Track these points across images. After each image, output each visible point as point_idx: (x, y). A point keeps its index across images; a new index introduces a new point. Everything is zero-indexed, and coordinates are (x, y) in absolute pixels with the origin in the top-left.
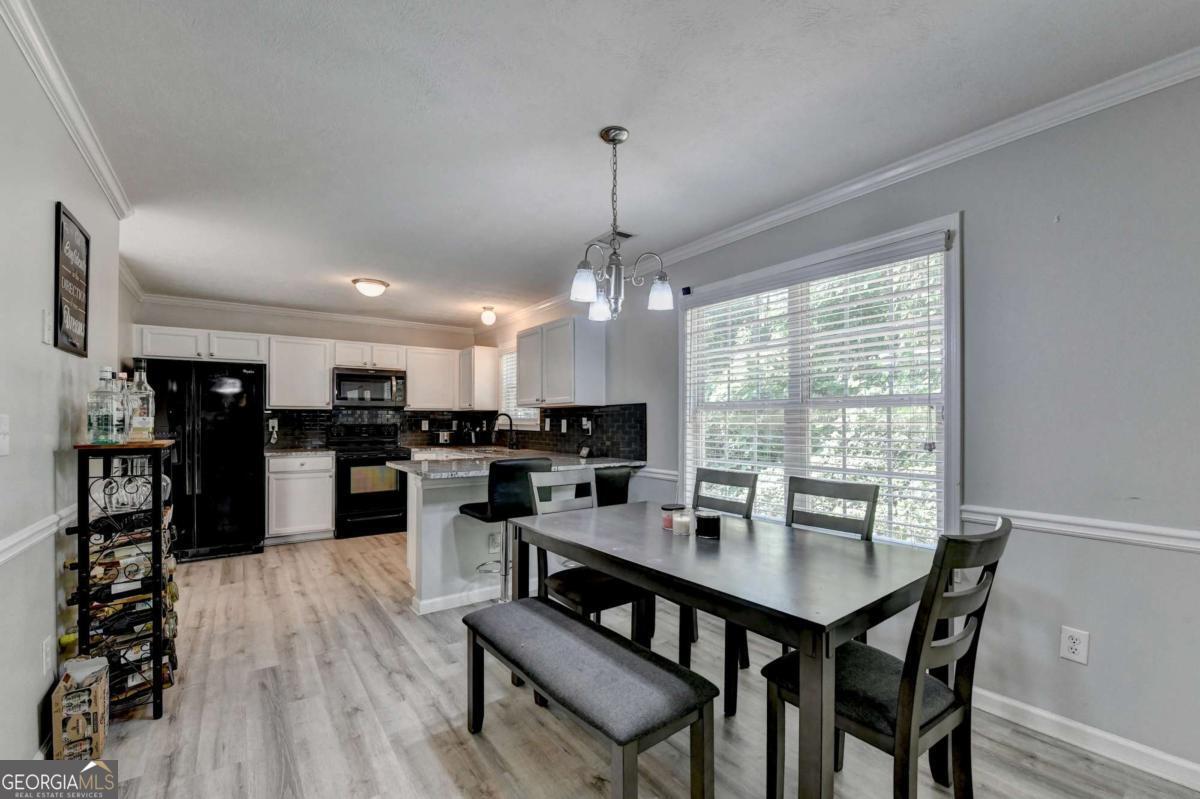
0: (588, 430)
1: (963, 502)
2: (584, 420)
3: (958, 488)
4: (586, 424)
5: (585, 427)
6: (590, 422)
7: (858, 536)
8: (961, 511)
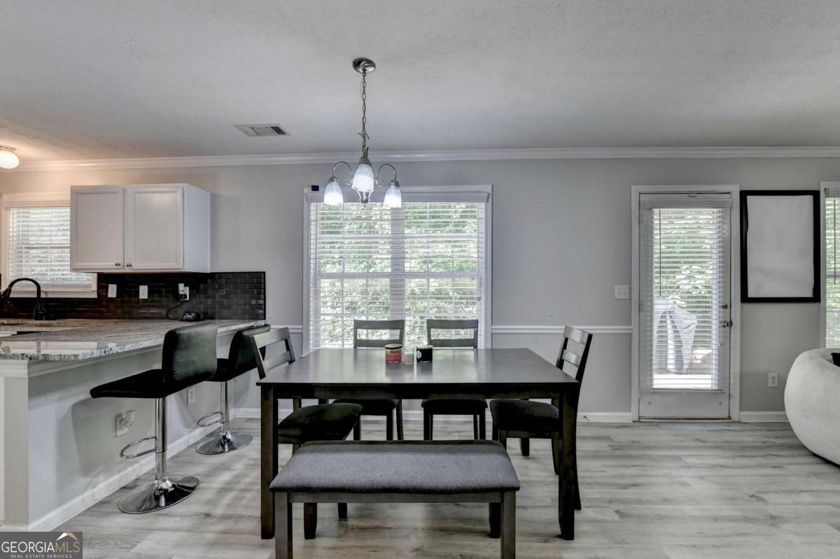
0: (185, 296)
1: (492, 325)
2: (181, 286)
3: (490, 318)
4: (183, 289)
5: (181, 293)
6: (188, 288)
7: (472, 348)
8: (492, 329)
